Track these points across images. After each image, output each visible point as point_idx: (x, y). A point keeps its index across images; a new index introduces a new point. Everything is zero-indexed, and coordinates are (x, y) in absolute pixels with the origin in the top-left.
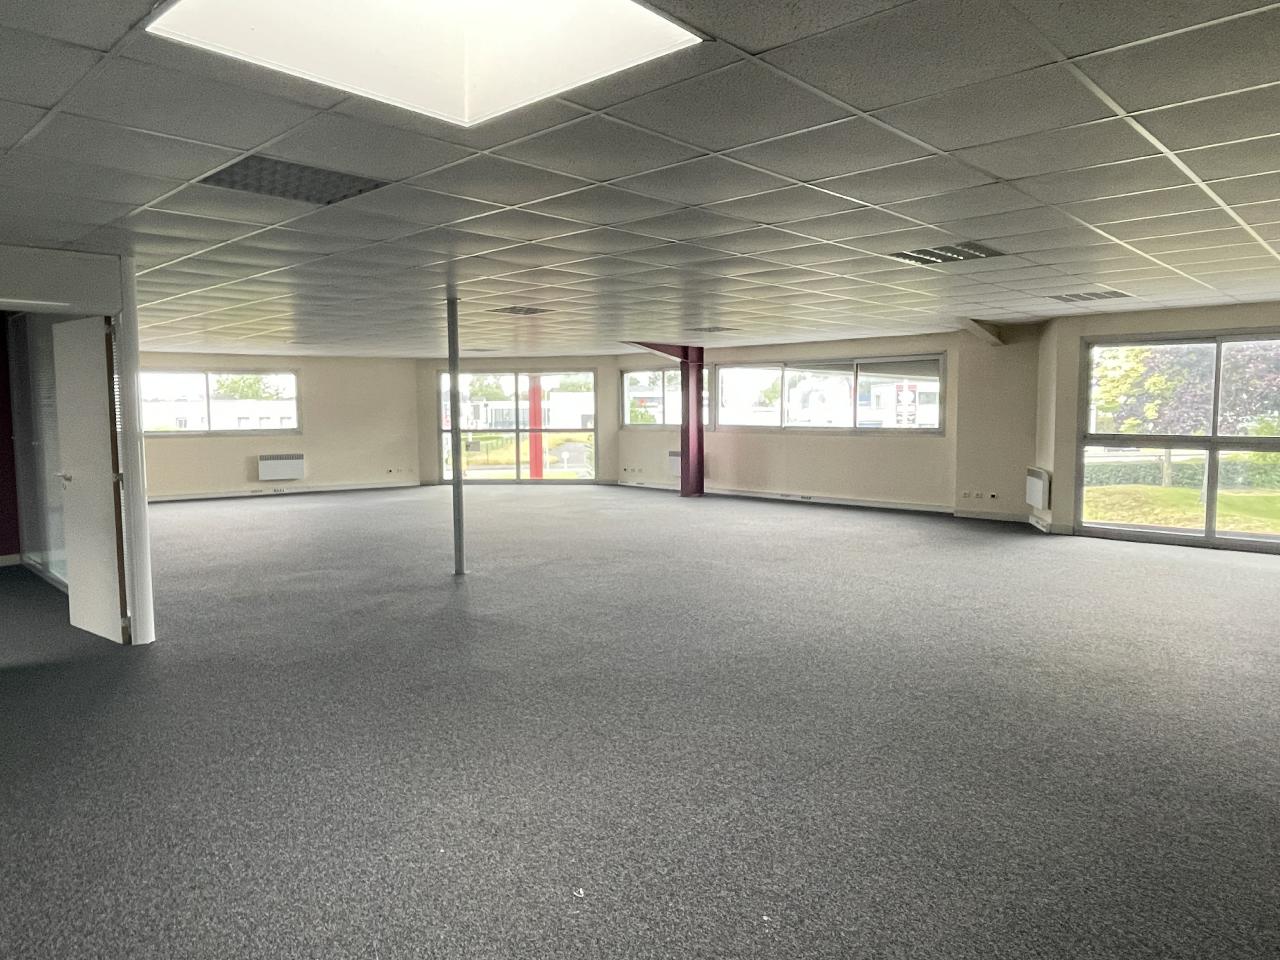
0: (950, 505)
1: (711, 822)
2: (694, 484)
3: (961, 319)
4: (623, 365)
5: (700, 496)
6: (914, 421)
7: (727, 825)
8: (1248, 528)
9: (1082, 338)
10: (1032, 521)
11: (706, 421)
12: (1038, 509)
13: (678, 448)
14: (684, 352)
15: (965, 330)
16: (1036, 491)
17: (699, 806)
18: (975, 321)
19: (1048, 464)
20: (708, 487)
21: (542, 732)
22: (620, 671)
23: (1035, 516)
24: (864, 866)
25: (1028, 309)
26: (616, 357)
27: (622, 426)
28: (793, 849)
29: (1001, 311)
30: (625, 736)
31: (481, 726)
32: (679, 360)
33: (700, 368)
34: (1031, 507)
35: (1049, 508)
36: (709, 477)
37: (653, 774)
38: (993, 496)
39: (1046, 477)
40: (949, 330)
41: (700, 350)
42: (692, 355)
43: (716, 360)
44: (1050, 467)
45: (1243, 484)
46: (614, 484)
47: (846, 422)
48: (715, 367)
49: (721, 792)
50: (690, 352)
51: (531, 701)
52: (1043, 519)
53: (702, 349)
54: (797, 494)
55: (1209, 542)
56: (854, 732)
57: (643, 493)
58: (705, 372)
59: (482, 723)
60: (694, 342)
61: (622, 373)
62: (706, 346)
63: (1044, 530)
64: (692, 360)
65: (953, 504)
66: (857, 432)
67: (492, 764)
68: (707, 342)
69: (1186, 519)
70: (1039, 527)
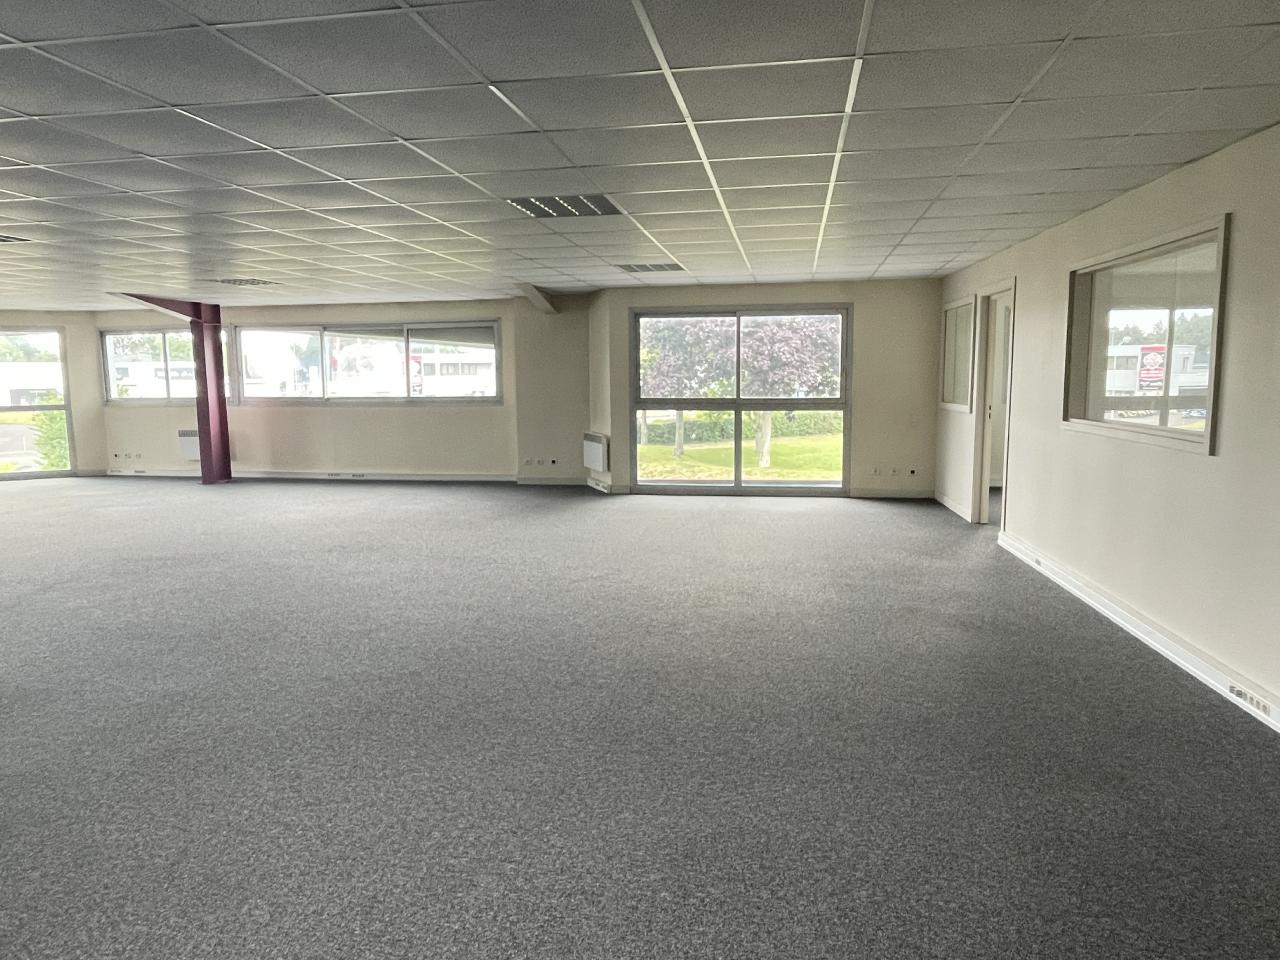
0: (512, 473)
1: (472, 921)
2: (218, 468)
3: (522, 286)
4: (103, 324)
5: (228, 482)
6: (421, 391)
7: (495, 917)
8: (711, 476)
9: (630, 308)
10: (591, 483)
11: (227, 393)
12: (598, 472)
13: (194, 426)
14: (195, 309)
15: (525, 298)
16: (595, 455)
17: (445, 902)
18: (537, 288)
19: (604, 427)
20: (237, 470)
21: (152, 856)
22: (232, 729)
23: (593, 479)
24: (680, 918)
25: (588, 278)
26: (93, 314)
27: (107, 401)
28: (592, 924)
29: (569, 278)
30: (287, 826)
31: (36, 874)
32: (188, 319)
33: (216, 330)
34: (588, 469)
35: (609, 469)
36: (235, 459)
37: (357, 874)
38: (554, 462)
39: (604, 441)
40: (508, 297)
41: (216, 309)
42: (205, 314)
43: (236, 321)
44: (608, 432)
45: (695, 440)
46: (102, 475)
47: (399, 392)
48: (235, 329)
49: (462, 872)
50: (203, 308)
51: (110, 807)
52: (603, 480)
53: (218, 306)
54: (347, 472)
55: (738, 491)
56: (565, 744)
57: (143, 485)
58: (224, 336)
59: (34, 869)
60: (206, 298)
61: (102, 335)
62: (222, 303)
63: (606, 491)
64: (205, 318)
65: (515, 471)
66: (411, 402)
67: (85, 939)
68: (224, 299)
69: (667, 472)
70: (600, 488)
